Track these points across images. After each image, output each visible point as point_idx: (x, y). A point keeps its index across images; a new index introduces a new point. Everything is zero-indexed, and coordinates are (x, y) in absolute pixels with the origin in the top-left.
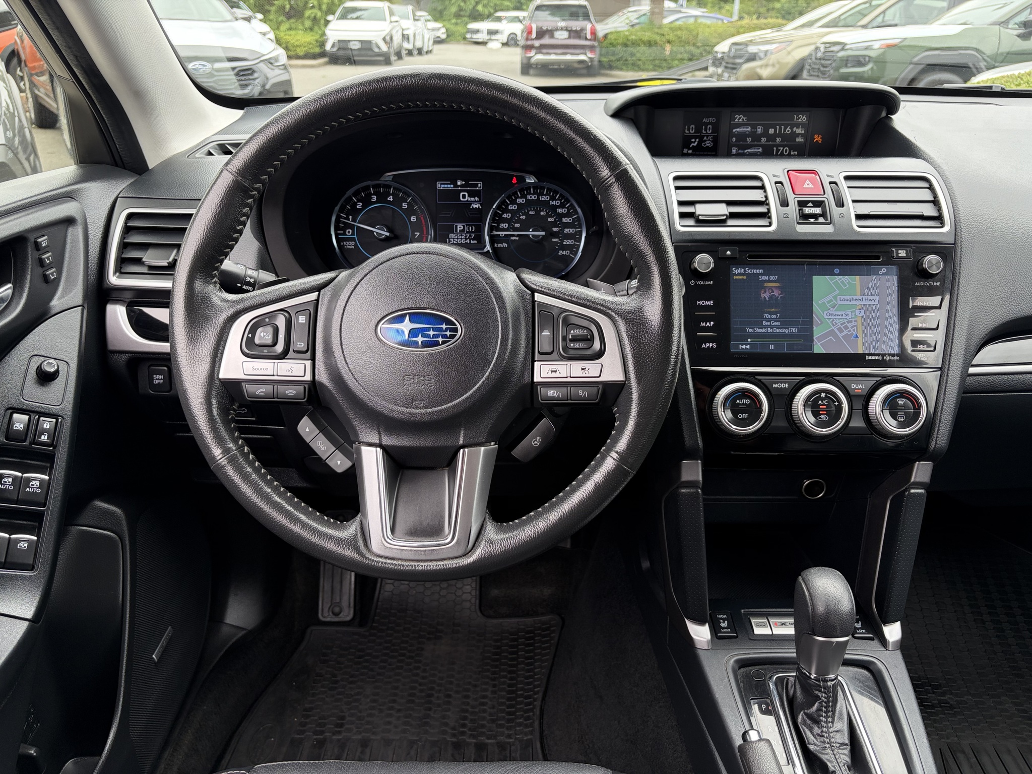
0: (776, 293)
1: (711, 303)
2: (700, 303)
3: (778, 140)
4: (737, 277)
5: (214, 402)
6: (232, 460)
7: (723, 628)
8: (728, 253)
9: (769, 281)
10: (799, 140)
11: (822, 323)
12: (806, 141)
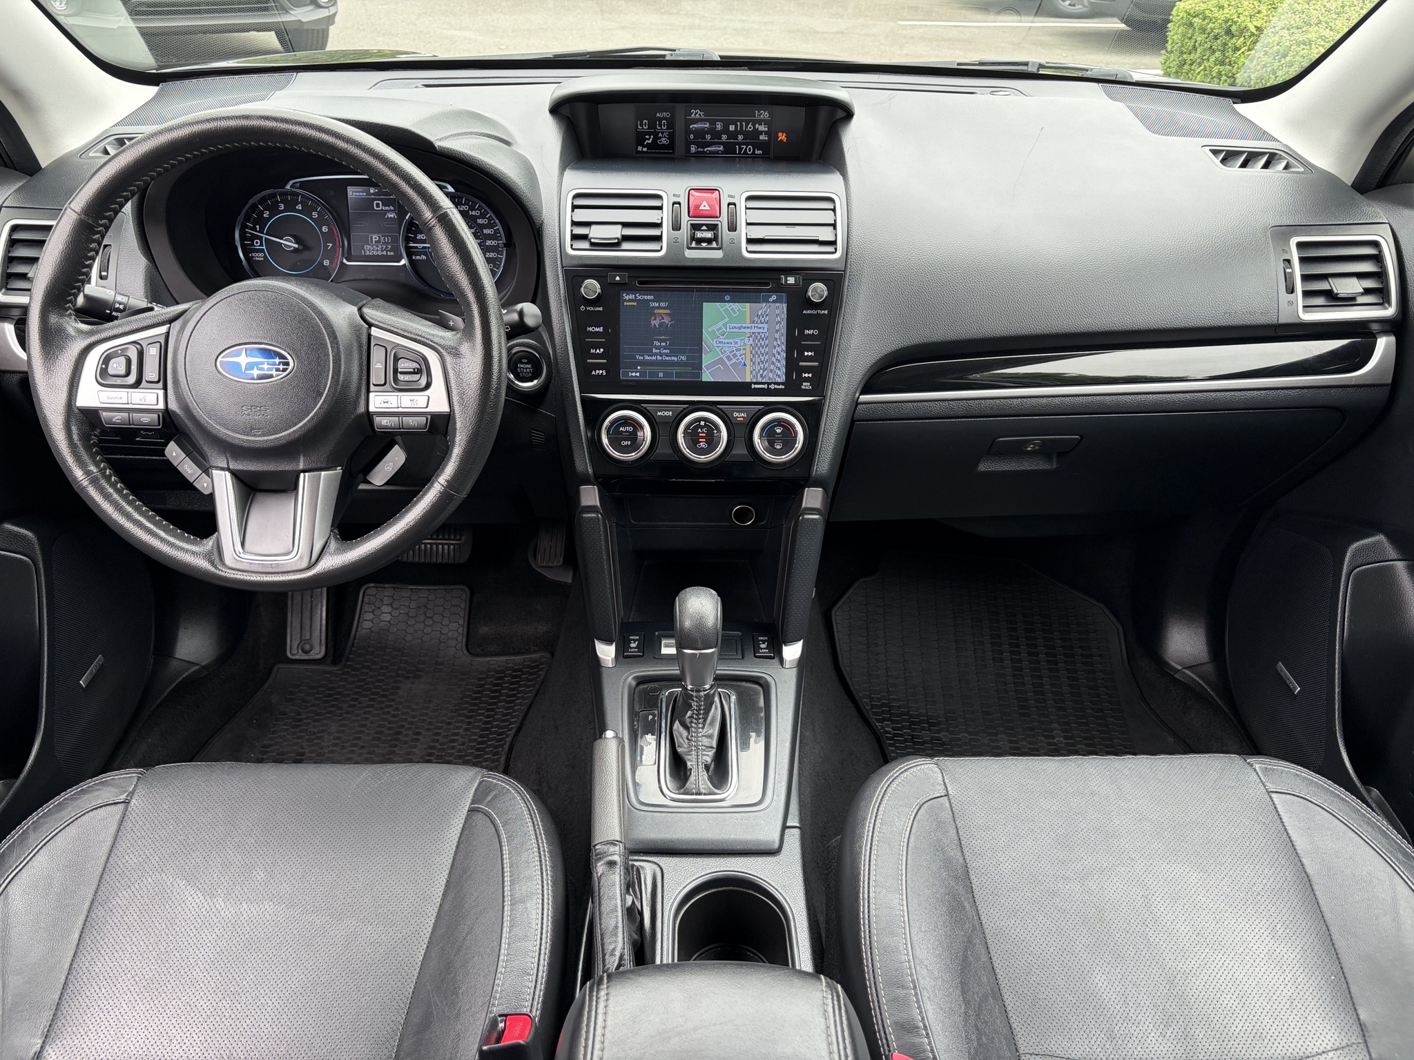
0: (666, 320)
1: (601, 329)
2: (591, 329)
3: (740, 137)
4: (628, 304)
5: (74, 428)
6: (94, 481)
7: (632, 648)
8: (618, 278)
9: (659, 308)
10: (762, 137)
11: (711, 350)
12: (770, 139)
